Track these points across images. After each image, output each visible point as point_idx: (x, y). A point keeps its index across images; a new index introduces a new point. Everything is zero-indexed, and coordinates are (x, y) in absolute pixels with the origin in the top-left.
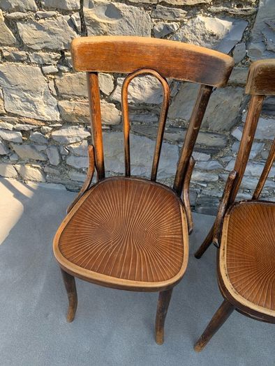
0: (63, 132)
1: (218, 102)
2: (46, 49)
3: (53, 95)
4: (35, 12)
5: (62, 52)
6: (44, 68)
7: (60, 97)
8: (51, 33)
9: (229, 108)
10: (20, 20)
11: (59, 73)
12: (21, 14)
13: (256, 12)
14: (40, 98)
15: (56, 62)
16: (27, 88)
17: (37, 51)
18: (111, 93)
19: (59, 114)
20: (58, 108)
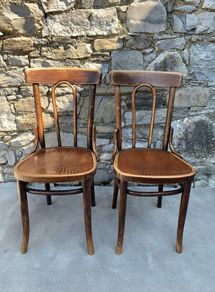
0: (18, 139)
1: (105, 106)
2: (10, 86)
3: (12, 113)
4: (5, 68)
5: (19, 87)
6: (8, 97)
7: (17, 114)
8: (13, 77)
9: (112, 108)
11: (17, 99)
13: (111, 59)
14: (5, 116)
15: (15, 94)
17: (5, 87)
18: (47, 108)
19: (15, 125)
20: (16, 121)
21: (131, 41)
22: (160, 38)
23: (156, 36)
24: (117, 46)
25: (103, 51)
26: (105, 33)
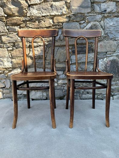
1: (60, 52)
2: (9, 43)
3: (10, 57)
4: (7, 33)
5: (14, 44)
6: (8, 49)
7: (12, 58)
8: (11, 38)
9: (64, 53)
10: (3, 35)
11: (12, 50)
12: (3, 34)
13: (63, 27)
14: (5, 59)
15: (12, 47)
16: (2, 56)
17: (6, 43)
18: (29, 54)
19: (11, 64)
20: (11, 62)
21: (73, 17)
22: (88, 15)
23: (86, 14)
24: (66, 20)
25: (59, 23)
26: (60, 14)
